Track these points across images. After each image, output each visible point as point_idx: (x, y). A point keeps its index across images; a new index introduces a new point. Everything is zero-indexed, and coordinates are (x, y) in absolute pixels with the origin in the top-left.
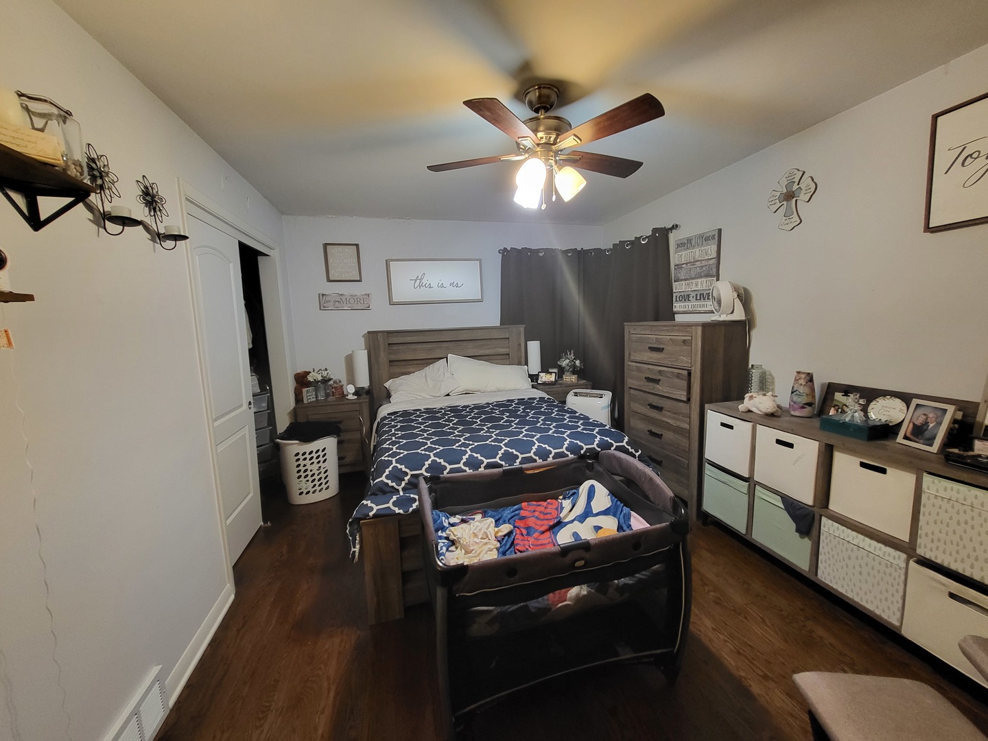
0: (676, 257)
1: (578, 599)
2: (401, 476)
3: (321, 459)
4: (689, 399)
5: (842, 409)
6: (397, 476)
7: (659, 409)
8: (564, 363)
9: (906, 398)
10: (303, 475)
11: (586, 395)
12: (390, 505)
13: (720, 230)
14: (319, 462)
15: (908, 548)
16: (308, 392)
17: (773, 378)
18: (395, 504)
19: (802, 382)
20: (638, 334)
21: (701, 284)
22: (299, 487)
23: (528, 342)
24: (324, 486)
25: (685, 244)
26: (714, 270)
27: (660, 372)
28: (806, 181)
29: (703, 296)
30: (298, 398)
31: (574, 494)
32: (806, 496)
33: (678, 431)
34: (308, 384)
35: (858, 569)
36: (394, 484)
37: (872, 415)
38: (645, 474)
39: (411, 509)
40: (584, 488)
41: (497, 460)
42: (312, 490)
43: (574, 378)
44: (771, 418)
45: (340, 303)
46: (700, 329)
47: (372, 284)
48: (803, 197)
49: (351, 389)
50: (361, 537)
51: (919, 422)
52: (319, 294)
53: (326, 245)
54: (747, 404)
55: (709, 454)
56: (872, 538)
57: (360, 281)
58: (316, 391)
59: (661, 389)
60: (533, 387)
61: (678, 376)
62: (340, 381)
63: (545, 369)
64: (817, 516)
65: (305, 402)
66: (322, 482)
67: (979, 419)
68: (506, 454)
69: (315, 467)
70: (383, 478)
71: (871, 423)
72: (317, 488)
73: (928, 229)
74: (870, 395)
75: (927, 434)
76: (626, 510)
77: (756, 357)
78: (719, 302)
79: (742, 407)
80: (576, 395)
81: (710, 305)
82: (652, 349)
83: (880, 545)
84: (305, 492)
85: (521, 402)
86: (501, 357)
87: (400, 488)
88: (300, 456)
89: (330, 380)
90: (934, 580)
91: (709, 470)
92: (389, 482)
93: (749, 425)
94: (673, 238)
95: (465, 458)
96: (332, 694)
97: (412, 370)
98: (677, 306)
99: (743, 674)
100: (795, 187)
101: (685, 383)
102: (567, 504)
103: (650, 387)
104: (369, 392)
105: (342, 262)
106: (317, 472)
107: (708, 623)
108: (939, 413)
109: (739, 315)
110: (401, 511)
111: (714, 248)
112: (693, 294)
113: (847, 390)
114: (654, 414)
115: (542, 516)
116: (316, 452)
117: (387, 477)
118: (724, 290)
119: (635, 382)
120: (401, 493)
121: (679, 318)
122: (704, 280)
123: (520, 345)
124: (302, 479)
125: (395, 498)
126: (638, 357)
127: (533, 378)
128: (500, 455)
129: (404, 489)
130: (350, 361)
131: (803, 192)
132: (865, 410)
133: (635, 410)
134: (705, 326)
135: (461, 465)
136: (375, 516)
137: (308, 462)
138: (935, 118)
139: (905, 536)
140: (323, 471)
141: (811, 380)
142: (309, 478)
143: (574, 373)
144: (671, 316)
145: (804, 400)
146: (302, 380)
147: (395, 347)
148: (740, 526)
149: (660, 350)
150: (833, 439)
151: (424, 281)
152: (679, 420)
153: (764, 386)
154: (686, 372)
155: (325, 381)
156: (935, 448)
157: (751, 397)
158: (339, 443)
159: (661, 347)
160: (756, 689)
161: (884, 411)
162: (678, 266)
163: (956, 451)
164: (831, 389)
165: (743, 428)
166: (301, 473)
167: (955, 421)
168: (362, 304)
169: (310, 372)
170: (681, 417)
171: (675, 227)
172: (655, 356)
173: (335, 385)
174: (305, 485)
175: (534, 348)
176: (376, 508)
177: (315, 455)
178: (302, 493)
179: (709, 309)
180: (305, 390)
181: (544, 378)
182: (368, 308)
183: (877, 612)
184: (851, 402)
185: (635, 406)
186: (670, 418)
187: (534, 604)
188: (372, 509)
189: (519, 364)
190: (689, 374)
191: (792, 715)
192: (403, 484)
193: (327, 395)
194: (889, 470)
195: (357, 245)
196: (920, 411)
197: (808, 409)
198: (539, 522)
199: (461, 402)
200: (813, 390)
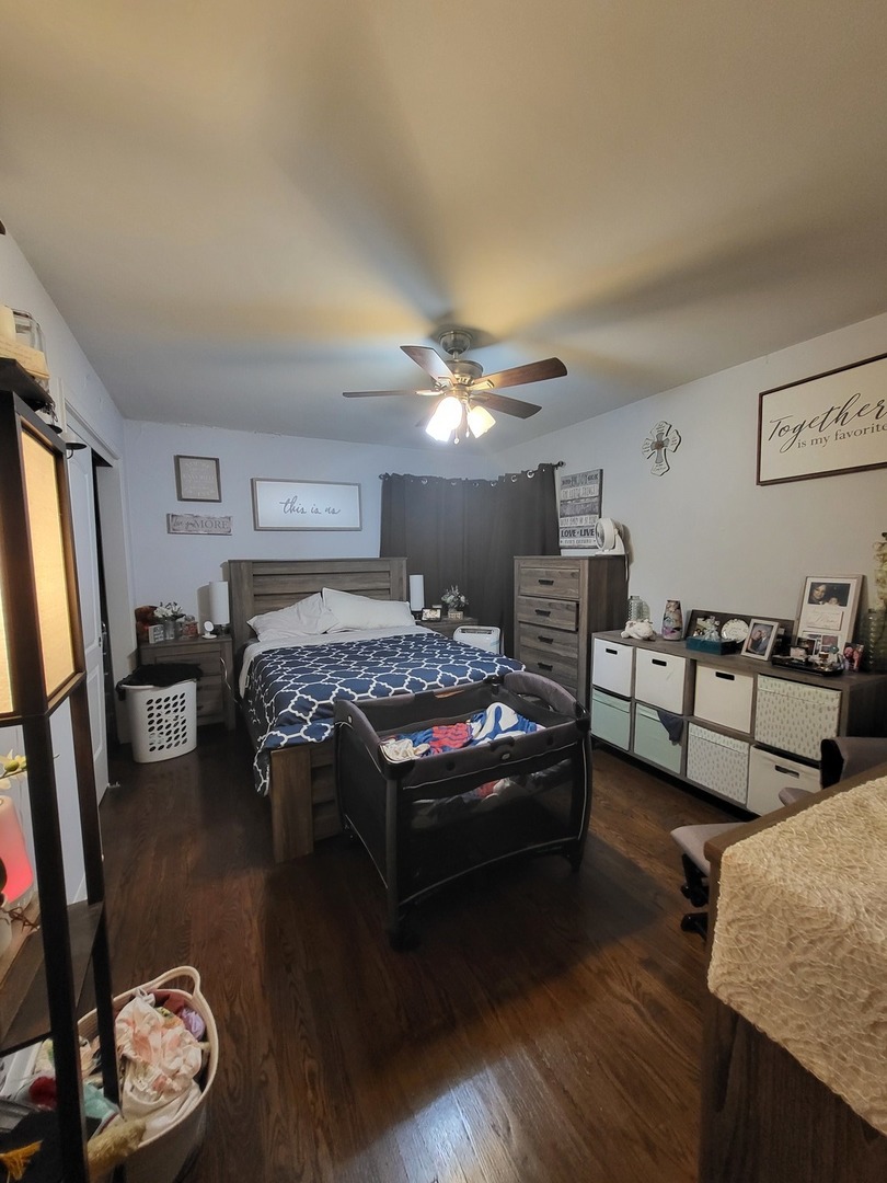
0: (562, 493)
1: (504, 791)
2: (307, 706)
3: (179, 707)
4: (577, 630)
5: (702, 631)
6: (304, 706)
7: (549, 641)
8: (449, 599)
9: (747, 619)
10: (157, 726)
11: (474, 631)
12: (301, 734)
13: (602, 470)
14: (176, 711)
15: (748, 738)
16: (155, 630)
17: (648, 609)
18: (306, 733)
19: (672, 609)
20: (528, 568)
21: (585, 521)
22: (151, 740)
23: (411, 577)
24: (181, 739)
25: (570, 481)
26: (597, 508)
27: (550, 604)
28: (672, 434)
29: (587, 532)
30: (142, 638)
31: (481, 716)
32: (677, 707)
33: (567, 661)
34: (155, 621)
35: (716, 762)
36: (301, 715)
37: (724, 635)
38: (551, 687)
39: (323, 737)
40: (491, 709)
41: (404, 688)
42: (166, 744)
43: (459, 615)
44: (648, 641)
45: (193, 526)
46: (587, 562)
47: (233, 505)
48: (671, 447)
49: (209, 627)
50: (271, 768)
51: (756, 637)
52: (168, 515)
53: (177, 458)
54: (628, 631)
55: (595, 681)
56: (725, 735)
57: (219, 501)
58: (165, 629)
59: (551, 621)
60: (417, 624)
61: (568, 607)
62: (193, 618)
63: (428, 605)
64: (685, 723)
65: (152, 641)
66: (177, 735)
67: (794, 633)
68: (412, 681)
69: (172, 716)
70: (289, 709)
71: (723, 641)
72: (173, 742)
73: (759, 482)
74: (723, 619)
75: (761, 647)
76: (532, 724)
77: (633, 590)
78: (603, 538)
79: (623, 634)
80: (463, 631)
81: (593, 541)
82: (542, 582)
83: (731, 739)
84: (158, 746)
85: (409, 637)
86: (380, 592)
87: (308, 719)
88: (154, 704)
89: (182, 616)
90: (765, 758)
91: (596, 695)
92: (296, 712)
93: (631, 648)
94: (559, 474)
95: (372, 687)
96: (255, 924)
97: (279, 605)
98: (563, 541)
99: (632, 856)
100: (664, 438)
101: (574, 614)
102: (476, 726)
103: (541, 620)
104: (229, 630)
105: (198, 479)
106: (173, 723)
107: (602, 825)
108: (769, 629)
109: (619, 550)
110: (314, 740)
111: (597, 486)
112: (578, 530)
113: (706, 615)
114: (543, 646)
115: (454, 737)
116: (174, 699)
117: (293, 708)
118: (607, 526)
119: (525, 616)
120: (310, 724)
121: (565, 553)
122: (588, 516)
123: (401, 579)
124: (155, 731)
125: (305, 727)
126: (528, 593)
127: (417, 615)
128: (407, 683)
129: (311, 720)
130: (205, 595)
131: (670, 442)
132: (719, 629)
133: (525, 644)
134: (591, 559)
135: (369, 694)
136: (286, 746)
137: (163, 711)
138: (761, 395)
139: (747, 730)
140: (180, 721)
141: (679, 608)
142: (163, 730)
143: (458, 609)
144: (557, 550)
145: (673, 625)
146: (145, 617)
147: (260, 580)
148: (623, 744)
149: (549, 583)
150: (696, 655)
151: (296, 505)
152: (568, 651)
153: (641, 615)
154: (575, 603)
155: (176, 617)
156: (766, 658)
157: (631, 625)
158: (198, 689)
159: (551, 580)
160: (643, 865)
161: (734, 631)
162: (564, 502)
163: (778, 656)
164: (694, 615)
165: (625, 652)
166: (154, 724)
167: (778, 636)
168: (222, 529)
169: (156, 608)
170: (570, 647)
171: (561, 464)
172: (545, 588)
173: (187, 623)
174: (158, 739)
175: (417, 582)
176: (286, 738)
177: (171, 702)
178: (154, 748)
179: (592, 544)
180: (151, 628)
181: (429, 614)
182: (228, 533)
183: (730, 796)
184: (708, 625)
185: (524, 640)
186: (560, 649)
187: (467, 797)
188: (283, 739)
189: (401, 600)
190: (578, 605)
191: (671, 878)
192: (311, 714)
193: (177, 636)
194: (736, 676)
195: (217, 460)
196: (757, 628)
197: (677, 633)
198: (453, 742)
199: (345, 639)
200: (681, 616)
